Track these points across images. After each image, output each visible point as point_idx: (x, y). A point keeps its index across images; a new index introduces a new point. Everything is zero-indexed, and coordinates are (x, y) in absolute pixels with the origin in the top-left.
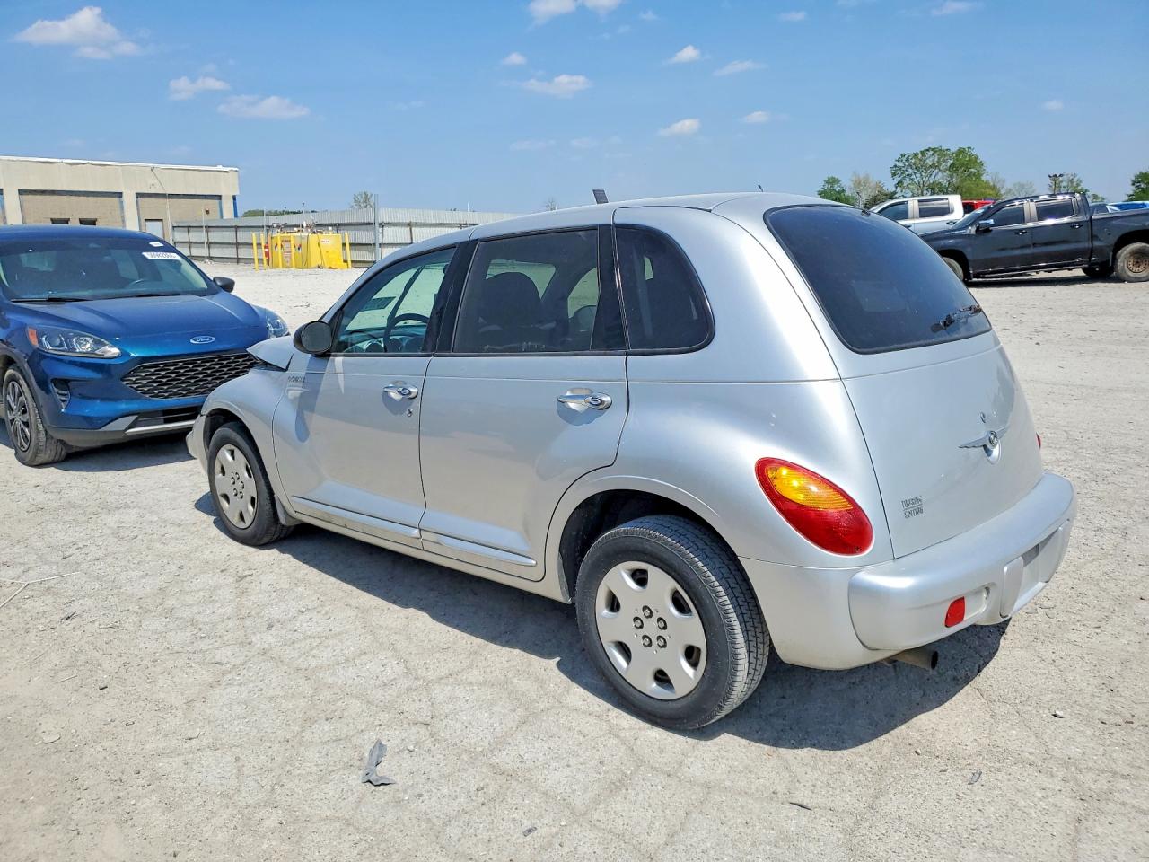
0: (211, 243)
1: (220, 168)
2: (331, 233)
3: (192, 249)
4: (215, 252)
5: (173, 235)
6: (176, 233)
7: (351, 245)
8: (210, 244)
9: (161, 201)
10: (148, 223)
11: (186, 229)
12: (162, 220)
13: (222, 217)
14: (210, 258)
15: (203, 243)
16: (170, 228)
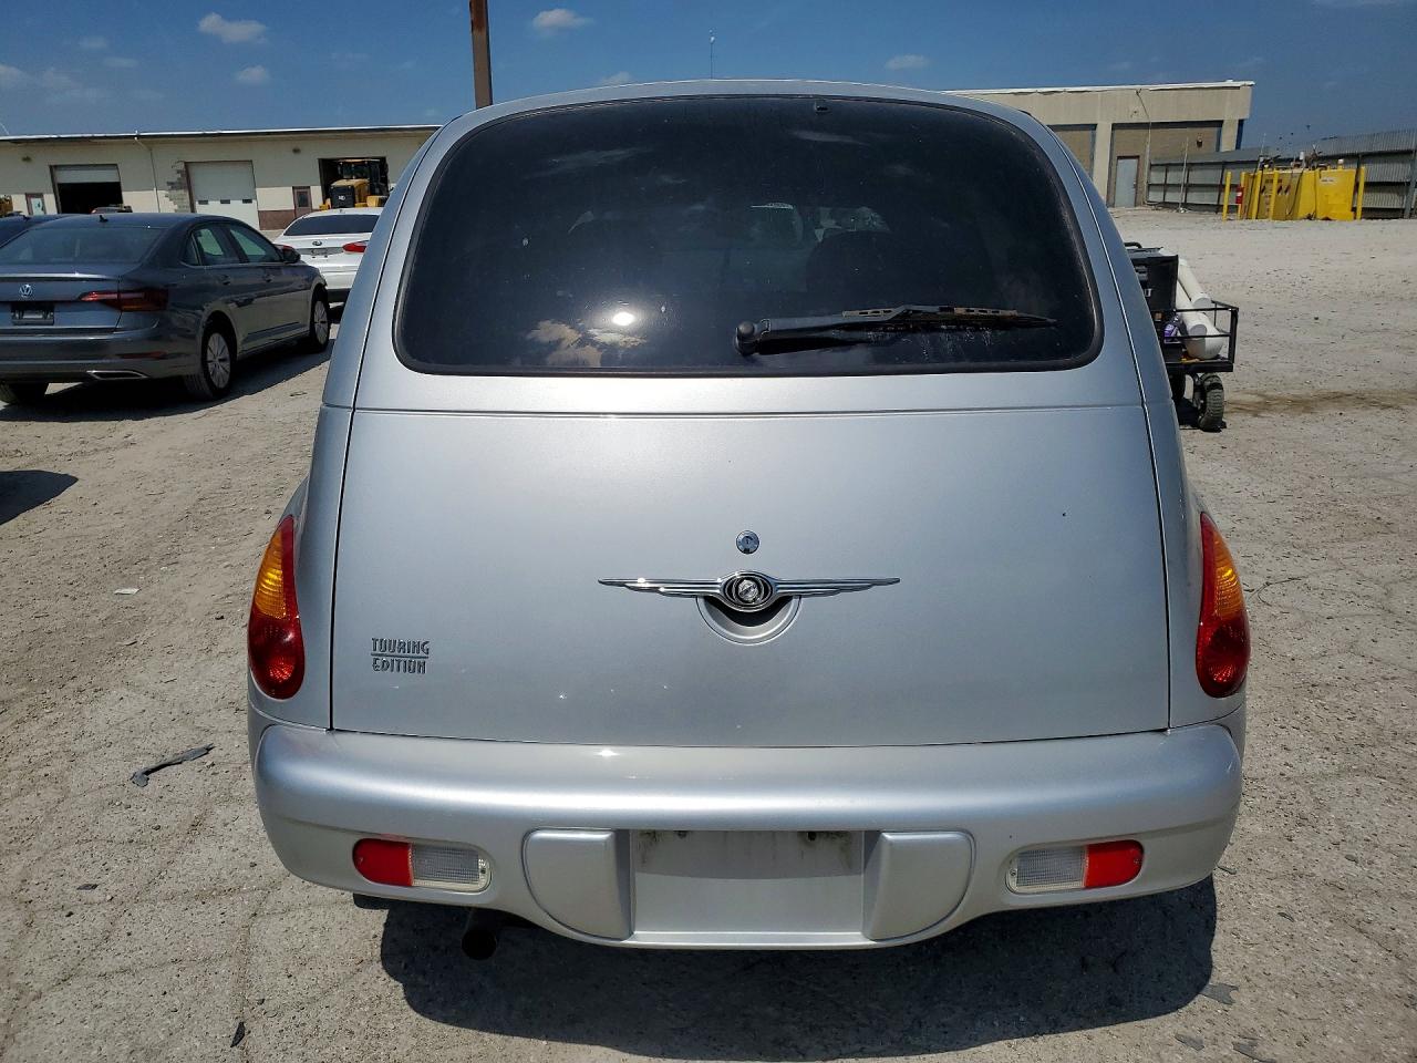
0: (1191, 185)
1: (1230, 83)
2: (1340, 169)
3: (1167, 194)
4: (1194, 198)
5: (1149, 175)
6: (1152, 173)
7: (1368, 185)
8: (1189, 187)
9: (1142, 132)
10: (1120, 161)
11: (1164, 168)
12: (1138, 157)
13: (1218, 149)
14: (1186, 205)
15: (1179, 185)
16: (1147, 166)
